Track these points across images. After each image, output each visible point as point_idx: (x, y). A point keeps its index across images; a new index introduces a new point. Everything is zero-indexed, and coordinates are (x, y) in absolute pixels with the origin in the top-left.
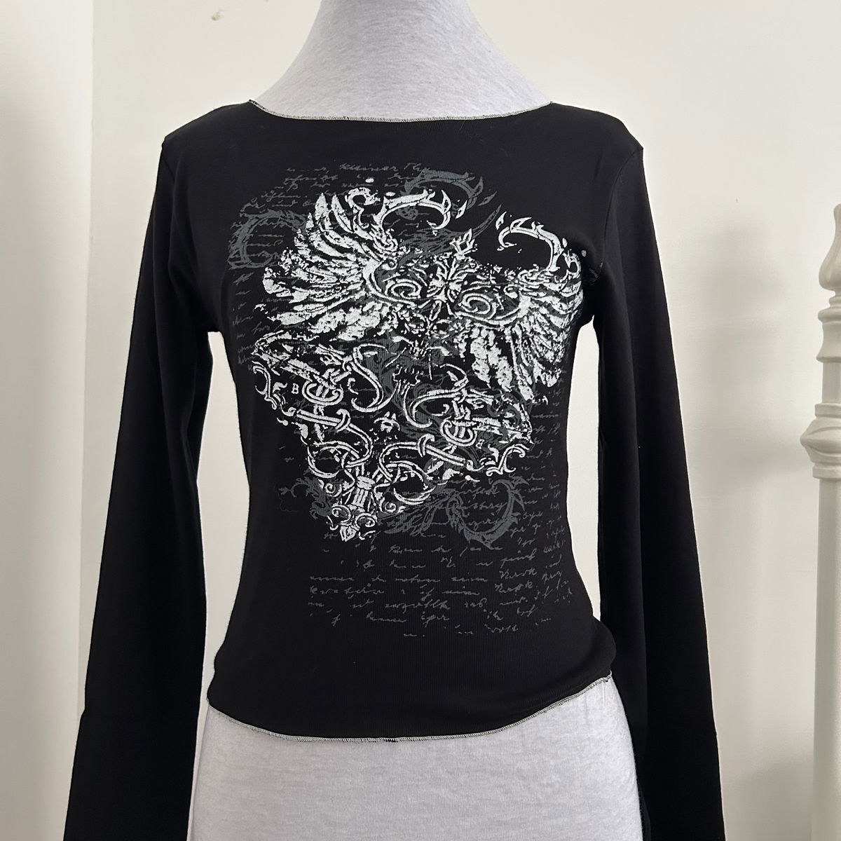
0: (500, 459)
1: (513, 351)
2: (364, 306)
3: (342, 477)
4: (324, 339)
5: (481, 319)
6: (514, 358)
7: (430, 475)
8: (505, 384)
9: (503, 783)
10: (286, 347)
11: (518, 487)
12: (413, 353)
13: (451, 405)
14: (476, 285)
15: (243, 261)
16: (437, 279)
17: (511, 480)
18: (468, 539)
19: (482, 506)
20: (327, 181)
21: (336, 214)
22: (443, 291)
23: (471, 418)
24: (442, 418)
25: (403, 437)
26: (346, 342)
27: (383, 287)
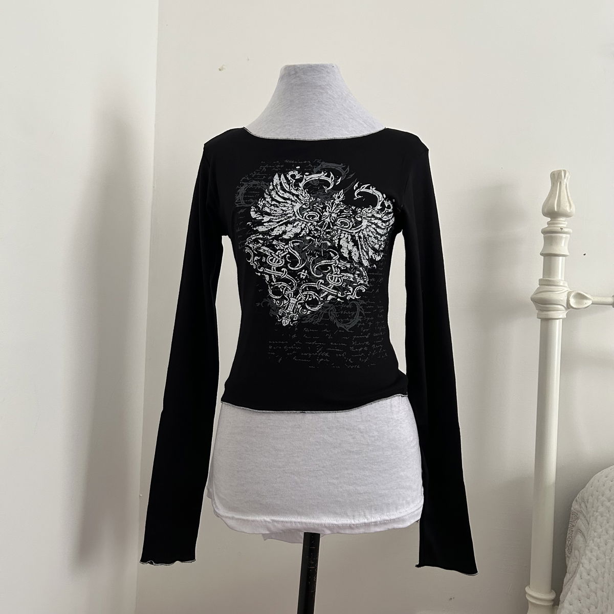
0: (353, 292)
1: (359, 244)
2: (294, 223)
3: (283, 298)
4: (277, 238)
5: (345, 230)
6: (360, 247)
7: (322, 298)
8: (356, 258)
9: (352, 434)
10: (260, 241)
11: (361, 305)
12: (315, 244)
13: (331, 267)
14: (343, 215)
15: (241, 203)
16: (326, 212)
17: (358, 301)
18: (338, 327)
19: (345, 313)
20: (279, 168)
21: (283, 183)
22: (329, 217)
23: (340, 273)
24: (328, 273)
25: (310, 281)
26: (286, 239)
27: (302, 215)
